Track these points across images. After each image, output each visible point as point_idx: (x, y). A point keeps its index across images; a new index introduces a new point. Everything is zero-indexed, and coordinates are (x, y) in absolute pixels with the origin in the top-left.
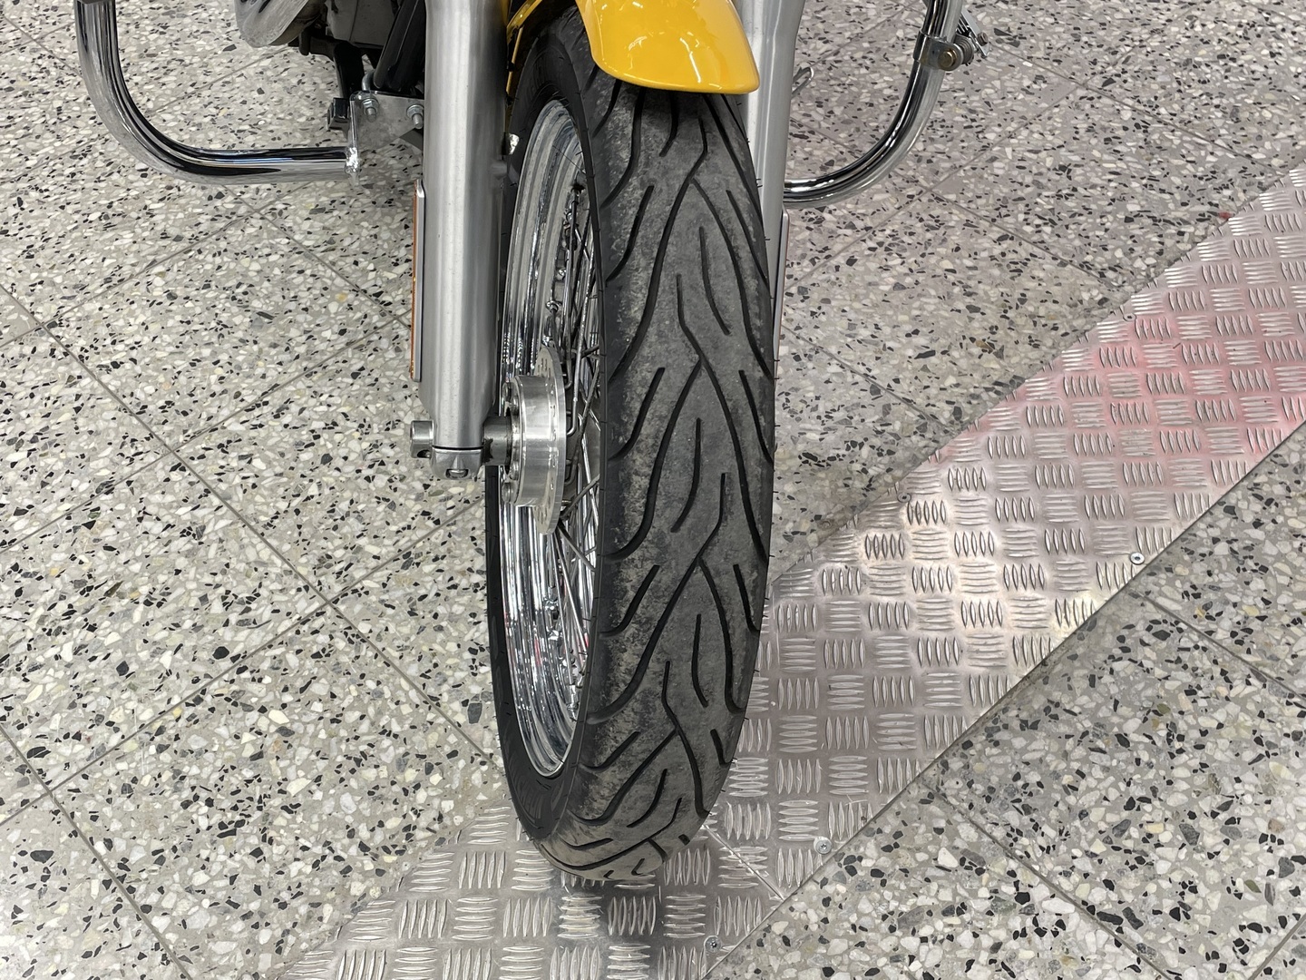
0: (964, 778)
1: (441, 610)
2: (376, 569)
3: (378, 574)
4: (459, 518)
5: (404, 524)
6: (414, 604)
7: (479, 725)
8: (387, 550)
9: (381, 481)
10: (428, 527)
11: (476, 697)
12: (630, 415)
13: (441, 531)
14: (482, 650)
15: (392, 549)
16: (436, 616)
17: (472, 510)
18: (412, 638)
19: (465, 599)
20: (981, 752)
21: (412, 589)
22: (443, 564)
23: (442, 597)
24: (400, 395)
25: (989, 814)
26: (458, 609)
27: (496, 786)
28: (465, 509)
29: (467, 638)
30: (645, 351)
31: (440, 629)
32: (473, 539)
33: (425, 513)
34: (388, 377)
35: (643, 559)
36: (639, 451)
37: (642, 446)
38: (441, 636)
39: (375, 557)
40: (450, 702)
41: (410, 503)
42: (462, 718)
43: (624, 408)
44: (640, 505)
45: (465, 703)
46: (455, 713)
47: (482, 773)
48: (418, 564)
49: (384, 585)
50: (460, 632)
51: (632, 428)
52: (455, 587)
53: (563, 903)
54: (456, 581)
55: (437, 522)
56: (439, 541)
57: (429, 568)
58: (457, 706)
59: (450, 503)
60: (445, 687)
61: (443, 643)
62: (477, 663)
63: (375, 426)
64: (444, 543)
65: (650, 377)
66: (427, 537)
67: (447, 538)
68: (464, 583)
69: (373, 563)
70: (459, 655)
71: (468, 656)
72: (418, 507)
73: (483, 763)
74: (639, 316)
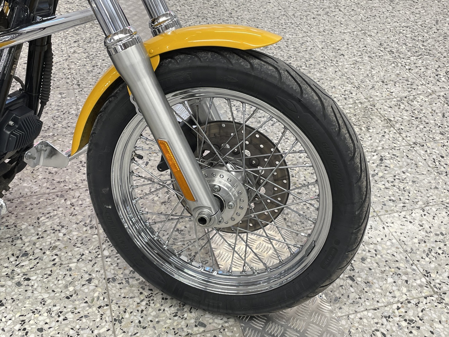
0: (294, 225)
1: (150, 319)
2: (114, 332)
3: (117, 332)
4: (111, 298)
5: (99, 316)
6: (141, 326)
7: (208, 326)
8: (108, 325)
9: (70, 316)
10: (107, 309)
11: (195, 322)
12: (335, 122)
13: (112, 306)
14: (177, 313)
15: (108, 324)
16: (151, 321)
17: (110, 292)
18: (156, 331)
19: (150, 310)
20: (288, 218)
21: (133, 324)
22: (129, 310)
23: (144, 316)
24: (29, 293)
25: (307, 225)
26: (154, 313)
27: (235, 329)
28: (108, 295)
29: (168, 315)
30: (326, 105)
31: (158, 322)
32: (125, 297)
33: (100, 307)
34: (15, 294)
35: (358, 155)
36: (343, 128)
37: (342, 127)
38: (161, 323)
39: (107, 331)
40: (192, 330)
41: (90, 310)
42: (202, 329)
43: (332, 121)
44: (350, 141)
45: (196, 326)
46: (198, 330)
47: (228, 331)
48: (123, 318)
49: (124, 332)
50: (164, 316)
51: (337, 124)
52: (142, 311)
53: (290, 326)
54: (140, 310)
55: (107, 305)
56: (117, 308)
57: (127, 315)
58: (195, 329)
59: (101, 298)
60: (185, 329)
61: (165, 323)
62: (182, 317)
63: (37, 308)
64: (119, 307)
65: (331, 109)
66: (112, 311)
67: (118, 305)
68: (143, 308)
69: (110, 332)
70: (174, 321)
71: (176, 318)
72: (94, 309)
73: (224, 330)
74: (317, 98)
